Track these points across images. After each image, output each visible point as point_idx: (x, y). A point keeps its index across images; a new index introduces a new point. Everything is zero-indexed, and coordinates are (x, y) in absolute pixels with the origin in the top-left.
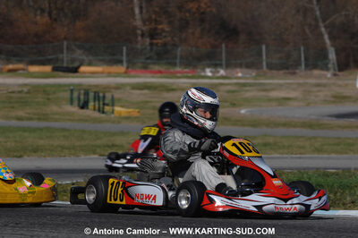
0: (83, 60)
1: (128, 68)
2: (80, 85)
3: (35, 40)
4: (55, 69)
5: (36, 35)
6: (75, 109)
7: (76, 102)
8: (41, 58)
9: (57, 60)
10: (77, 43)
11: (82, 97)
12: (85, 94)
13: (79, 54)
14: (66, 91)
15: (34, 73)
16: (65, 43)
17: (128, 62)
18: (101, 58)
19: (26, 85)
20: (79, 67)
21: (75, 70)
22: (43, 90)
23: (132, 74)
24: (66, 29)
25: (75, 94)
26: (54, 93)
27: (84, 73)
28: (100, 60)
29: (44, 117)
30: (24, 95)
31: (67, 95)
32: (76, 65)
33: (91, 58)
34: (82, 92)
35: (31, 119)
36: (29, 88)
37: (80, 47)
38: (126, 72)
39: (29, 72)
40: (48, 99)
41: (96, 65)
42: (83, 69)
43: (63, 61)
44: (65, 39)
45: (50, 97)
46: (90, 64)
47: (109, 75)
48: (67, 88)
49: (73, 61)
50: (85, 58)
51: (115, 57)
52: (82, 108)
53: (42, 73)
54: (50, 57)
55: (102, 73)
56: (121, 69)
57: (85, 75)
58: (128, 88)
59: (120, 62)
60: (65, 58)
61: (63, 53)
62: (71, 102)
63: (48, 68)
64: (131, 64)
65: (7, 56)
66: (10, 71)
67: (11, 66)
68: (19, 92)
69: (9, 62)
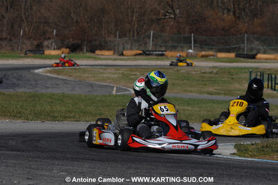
0: (260, 49)
2: (257, 68)
3: (223, 32)
4: (238, 56)
5: (223, 29)
8: (227, 47)
9: (239, 48)
10: (255, 36)
12: (261, 75)
13: (256, 44)
14: (246, 72)
15: (221, 58)
16: (246, 35)
19: (215, 67)
20: (256, 54)
21: (253, 57)
22: (229, 72)
24: (246, 25)
26: (237, 74)
27: (260, 59)
28: (273, 50)
29: (229, 93)
30: (213, 75)
31: (247, 76)
32: (254, 52)
33: (265, 47)
34: (259, 74)
35: (216, 94)
36: (217, 69)
37: (258, 39)
39: (217, 58)
40: (232, 79)
41: (269, 53)
42: (259, 56)
43: (244, 49)
44: (246, 32)
45: (234, 77)
46: (265, 53)
49: (252, 49)
50: (261, 47)
53: (228, 58)
54: (234, 46)
55: (274, 59)
57: (261, 61)
60: (246, 47)
61: (244, 43)
63: (232, 55)
65: (201, 45)
66: (203, 56)
67: (203, 53)
68: (210, 73)
69: (202, 49)
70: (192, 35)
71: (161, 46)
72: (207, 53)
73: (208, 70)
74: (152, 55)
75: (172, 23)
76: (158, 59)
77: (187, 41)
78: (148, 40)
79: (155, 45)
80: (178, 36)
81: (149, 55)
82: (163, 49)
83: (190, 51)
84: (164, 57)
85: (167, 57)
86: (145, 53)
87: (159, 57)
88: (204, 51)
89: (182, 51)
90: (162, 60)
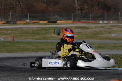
1: (73, 21)
2: (57, 27)
4: (49, 22)
5: (42, 11)
6: (56, 35)
7: (56, 33)
8: (44, 18)
9: (49, 19)
10: (56, 13)
11: (58, 31)
12: (59, 30)
13: (56, 17)
14: (52, 29)
15: (41, 23)
16: (52, 13)
17: (73, 19)
18: (64, 18)
19: (39, 28)
20: (57, 21)
21: (55, 22)
22: (45, 29)
23: (75, 23)
24: (52, 8)
25: (56, 31)
27: (59, 23)
28: (64, 19)
29: (45, 38)
30: (38, 31)
31: (53, 31)
32: (56, 20)
33: (61, 18)
34: (58, 30)
35: (41, 39)
36: (40, 28)
37: (57, 14)
38: (73, 23)
40: (46, 32)
41: (63, 20)
42: (58, 22)
43: (51, 19)
44: (52, 12)
45: (48, 31)
46: (60, 20)
47: (67, 23)
48: (53, 28)
49: (55, 19)
50: (58, 18)
51: (69, 18)
52: (58, 35)
53: (44, 23)
54: (47, 18)
55: (65, 23)
56: (71, 21)
57: (59, 24)
58: (74, 28)
59: (71, 19)
60: (52, 18)
61: (51, 16)
62: (54, 33)
63: (46, 22)
64: (74, 20)
65: (32, 18)
66: (33, 23)
67: (33, 21)
68: (37, 30)
69: (33, 20)
70: (28, 14)
71: (15, 19)
72: (35, 21)
73: (36, 29)
74: (11, 23)
75: (19, 9)
76: (13, 25)
77: (26, 17)
78: (8, 17)
79: (12, 19)
80: (22, 14)
81: (9, 23)
82: (16, 20)
83: (28, 21)
84: (16, 24)
85: (17, 24)
86: (8, 23)
87: (14, 24)
88: (34, 20)
89: (24, 21)
90: (15, 25)
